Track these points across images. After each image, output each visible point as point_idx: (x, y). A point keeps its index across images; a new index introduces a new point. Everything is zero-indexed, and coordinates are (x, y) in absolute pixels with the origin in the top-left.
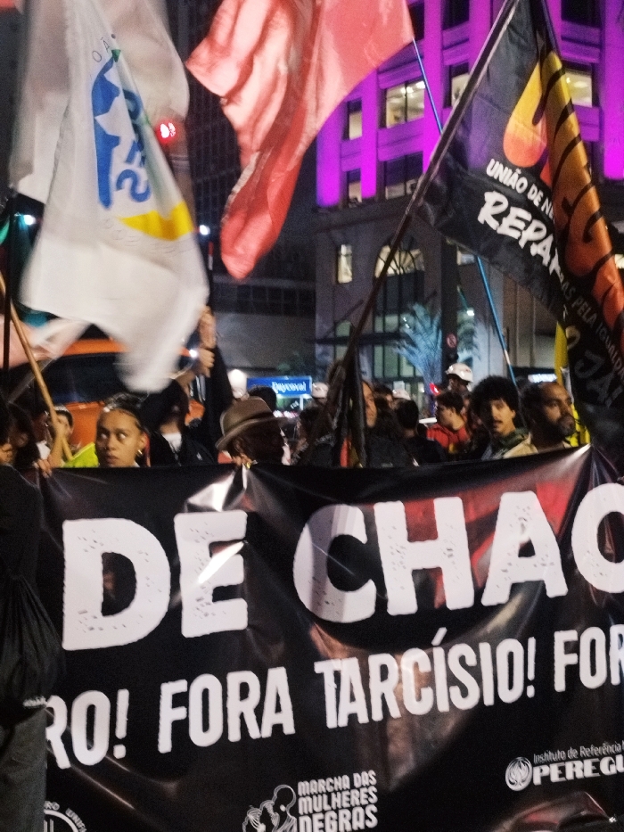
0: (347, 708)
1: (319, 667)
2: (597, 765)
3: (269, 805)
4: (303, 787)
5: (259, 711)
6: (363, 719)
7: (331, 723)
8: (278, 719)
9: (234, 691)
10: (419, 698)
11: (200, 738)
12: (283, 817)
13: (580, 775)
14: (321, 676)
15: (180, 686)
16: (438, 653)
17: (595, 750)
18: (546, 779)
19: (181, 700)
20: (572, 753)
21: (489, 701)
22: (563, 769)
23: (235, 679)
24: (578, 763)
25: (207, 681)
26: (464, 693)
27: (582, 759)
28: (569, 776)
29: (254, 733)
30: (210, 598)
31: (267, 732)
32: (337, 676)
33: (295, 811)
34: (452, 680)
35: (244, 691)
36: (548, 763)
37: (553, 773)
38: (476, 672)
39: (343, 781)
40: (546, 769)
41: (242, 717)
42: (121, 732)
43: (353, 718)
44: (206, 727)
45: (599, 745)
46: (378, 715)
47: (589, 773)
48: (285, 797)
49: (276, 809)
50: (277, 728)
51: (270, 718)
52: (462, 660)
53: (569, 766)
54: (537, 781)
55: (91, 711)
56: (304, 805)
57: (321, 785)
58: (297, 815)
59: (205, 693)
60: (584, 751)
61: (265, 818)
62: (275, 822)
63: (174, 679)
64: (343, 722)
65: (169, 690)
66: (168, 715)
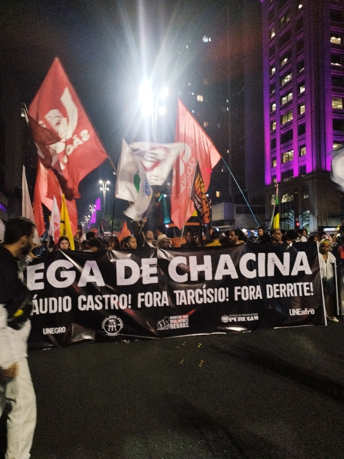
0: (182, 301)
1: (175, 292)
2: (246, 318)
3: (163, 321)
4: (171, 317)
5: (161, 300)
6: (186, 304)
7: (178, 304)
8: (165, 302)
9: (155, 296)
10: (199, 300)
11: (147, 305)
12: (166, 323)
13: (242, 320)
14: (175, 294)
15: (143, 294)
16: (205, 290)
17: (246, 315)
18: (233, 321)
19: (143, 297)
20: (240, 315)
21: (216, 301)
22: (237, 319)
23: (155, 293)
24: (241, 318)
25: (149, 293)
26: (210, 299)
27: (242, 317)
28: (239, 320)
29: (159, 305)
30: (149, 276)
31: (163, 305)
32: (179, 294)
33: (169, 323)
34: (208, 296)
35: (157, 296)
36: (234, 317)
37: (235, 320)
38: (213, 295)
39: (180, 317)
40: (233, 319)
41: (157, 302)
42: (130, 303)
43: (183, 303)
44: (149, 303)
45: (246, 313)
46: (189, 303)
47: (244, 320)
48: (167, 319)
49: (165, 322)
50: (165, 304)
51: (163, 302)
52: (210, 292)
53: (239, 318)
54: (231, 321)
55: (123, 298)
56: (171, 321)
57: (175, 317)
58: (170, 323)
59: (149, 296)
60: (243, 315)
61: (162, 323)
62: (165, 324)
63: (141, 292)
64: (181, 304)
65: (140, 295)
66: (140, 300)
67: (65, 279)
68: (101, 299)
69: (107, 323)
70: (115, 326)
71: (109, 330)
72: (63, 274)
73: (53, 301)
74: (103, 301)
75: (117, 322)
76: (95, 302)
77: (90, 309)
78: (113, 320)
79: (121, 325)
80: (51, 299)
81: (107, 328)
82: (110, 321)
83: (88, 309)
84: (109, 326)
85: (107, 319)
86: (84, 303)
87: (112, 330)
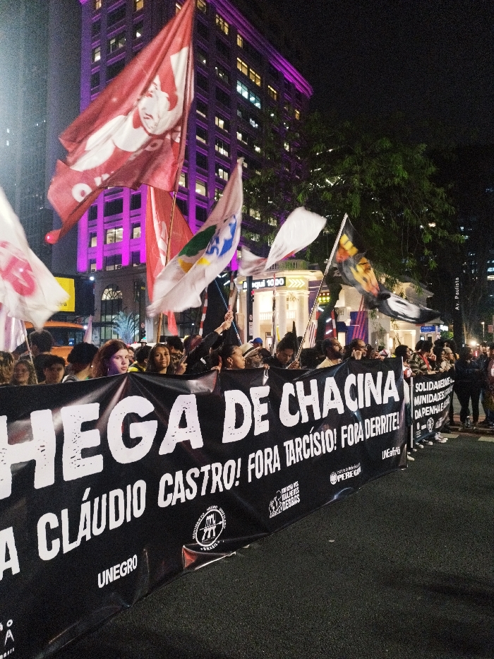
0: (291, 459)
1: (284, 444)
3: (275, 499)
4: (284, 490)
5: (272, 463)
7: (287, 465)
8: (276, 465)
9: (266, 455)
10: (307, 453)
11: (258, 475)
12: (279, 503)
14: (285, 447)
16: (311, 435)
19: (253, 461)
21: (324, 452)
23: (266, 451)
25: (259, 453)
26: (318, 449)
29: (271, 471)
30: (261, 420)
31: (274, 470)
32: (289, 446)
33: (281, 500)
34: (315, 446)
35: (268, 455)
39: (291, 486)
41: (268, 465)
43: (292, 462)
44: (259, 471)
46: (298, 460)
48: (279, 495)
49: (277, 499)
50: (277, 469)
52: (317, 438)
56: (283, 497)
57: (287, 489)
59: (259, 457)
61: (274, 504)
62: (277, 504)
63: (252, 453)
67: (139, 440)
68: (197, 475)
69: (203, 525)
70: (214, 528)
71: (204, 538)
72: (136, 430)
73: (117, 498)
74: (199, 481)
75: (218, 518)
76: (187, 486)
77: (179, 500)
78: (212, 516)
79: (223, 523)
80: (113, 494)
81: (200, 534)
82: (208, 518)
83: (174, 503)
84: (205, 531)
85: (204, 515)
86: (169, 489)
87: (209, 536)
